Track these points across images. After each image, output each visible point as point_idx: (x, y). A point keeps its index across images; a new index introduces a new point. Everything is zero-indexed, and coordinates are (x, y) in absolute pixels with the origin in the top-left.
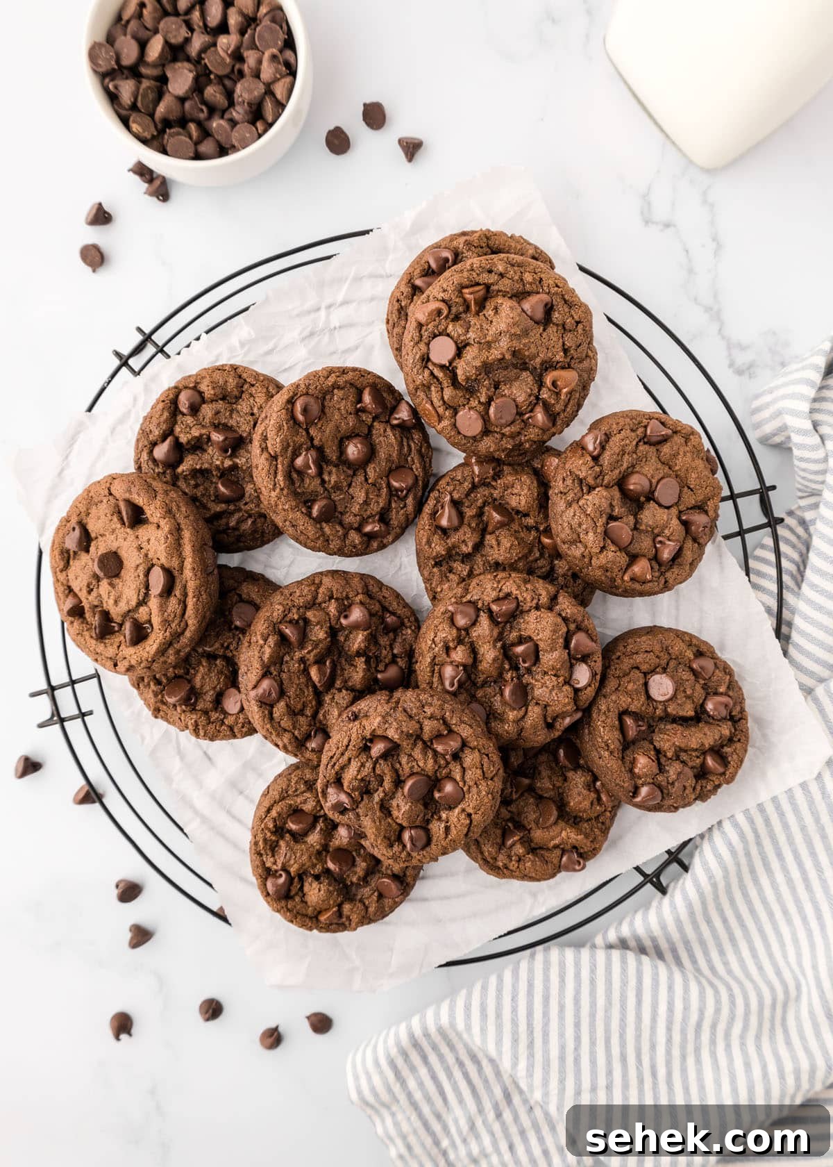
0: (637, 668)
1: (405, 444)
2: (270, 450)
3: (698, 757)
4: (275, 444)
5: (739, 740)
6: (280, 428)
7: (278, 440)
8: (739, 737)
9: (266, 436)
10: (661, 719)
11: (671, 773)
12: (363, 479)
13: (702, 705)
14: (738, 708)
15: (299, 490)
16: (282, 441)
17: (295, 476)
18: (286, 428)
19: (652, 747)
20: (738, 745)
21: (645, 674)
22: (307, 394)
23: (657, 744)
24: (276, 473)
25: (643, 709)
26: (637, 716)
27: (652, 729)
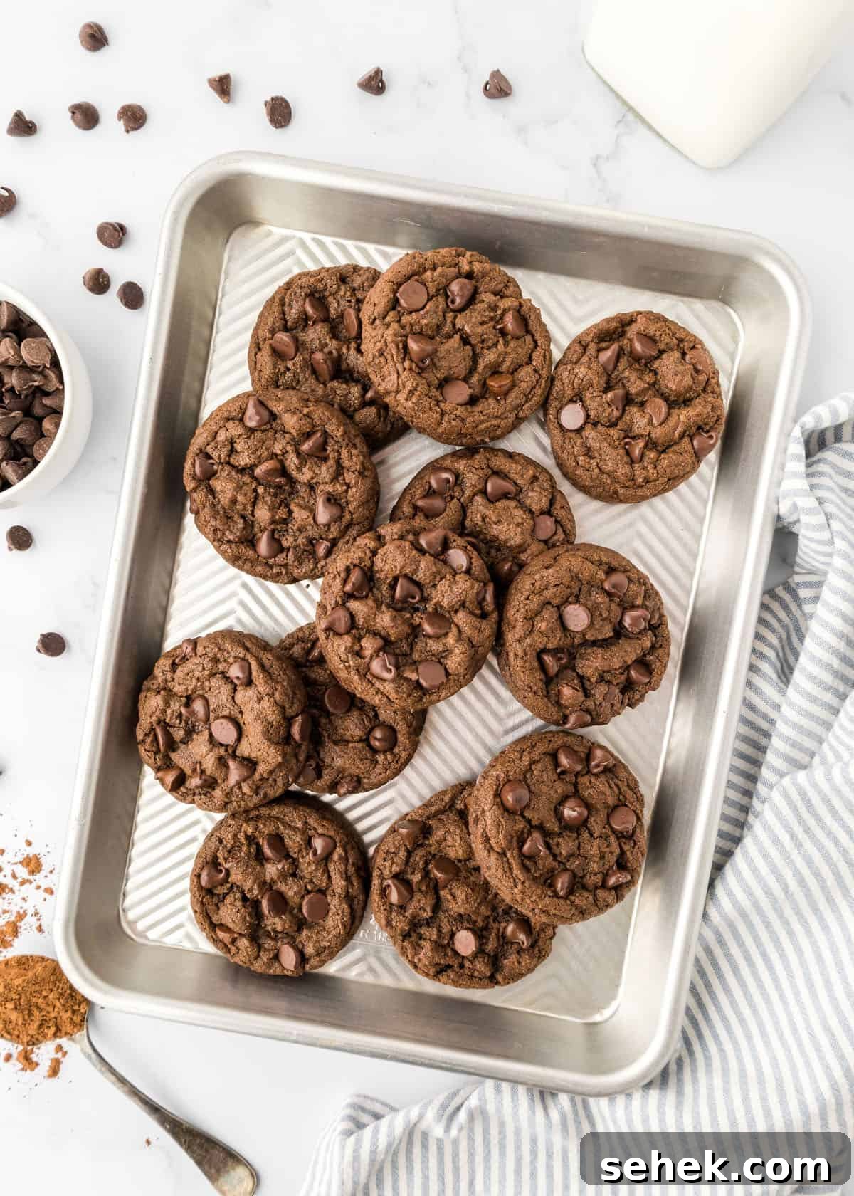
0: (549, 603)
1: (613, 785)
2: (496, 849)
3: (622, 674)
4: (498, 841)
5: (661, 646)
6: (499, 825)
7: (501, 836)
8: (660, 643)
9: (487, 836)
10: (580, 645)
11: (597, 696)
12: (588, 835)
13: (620, 623)
14: (657, 616)
15: (536, 875)
16: (505, 837)
17: (528, 863)
18: (503, 823)
19: (574, 674)
20: (660, 651)
21: (558, 607)
22: (509, 781)
23: (580, 671)
24: (510, 869)
25: (561, 643)
26: (555, 652)
27: (572, 656)
